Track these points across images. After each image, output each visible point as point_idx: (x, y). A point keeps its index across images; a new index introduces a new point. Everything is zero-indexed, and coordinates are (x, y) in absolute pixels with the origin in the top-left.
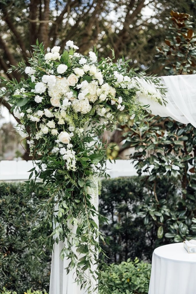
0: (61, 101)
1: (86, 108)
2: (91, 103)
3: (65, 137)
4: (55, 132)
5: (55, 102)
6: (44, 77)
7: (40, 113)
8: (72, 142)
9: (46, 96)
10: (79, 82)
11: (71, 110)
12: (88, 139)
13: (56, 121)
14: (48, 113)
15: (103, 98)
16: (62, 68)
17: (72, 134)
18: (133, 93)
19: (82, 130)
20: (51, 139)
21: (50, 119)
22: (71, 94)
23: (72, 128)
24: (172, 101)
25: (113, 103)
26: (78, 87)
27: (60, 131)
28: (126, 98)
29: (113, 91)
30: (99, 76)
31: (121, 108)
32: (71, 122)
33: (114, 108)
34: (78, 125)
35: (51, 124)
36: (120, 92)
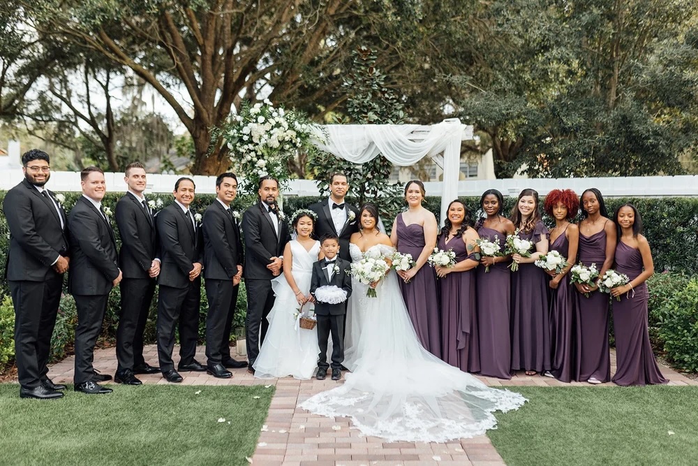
0: (260, 139)
1: (276, 144)
2: (279, 141)
3: (262, 163)
4: (255, 159)
5: (255, 140)
6: (250, 124)
7: (246, 147)
8: (266, 167)
9: (250, 136)
10: (272, 129)
11: (266, 146)
12: (277, 165)
13: (256, 152)
14: (251, 146)
15: (287, 139)
16: (261, 119)
17: (266, 161)
18: (307, 136)
19: (273, 159)
20: (252, 163)
21: (252, 151)
22: (266, 136)
23: (266, 157)
24: (332, 142)
25: (294, 141)
26: (272, 132)
27: (258, 159)
28: (303, 139)
29: (294, 134)
30: (286, 125)
31: (299, 145)
32: (266, 154)
33: (295, 145)
34: (270, 155)
35: (253, 154)
36: (299, 134)
